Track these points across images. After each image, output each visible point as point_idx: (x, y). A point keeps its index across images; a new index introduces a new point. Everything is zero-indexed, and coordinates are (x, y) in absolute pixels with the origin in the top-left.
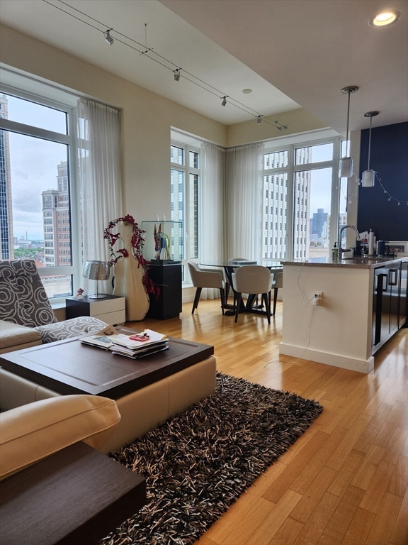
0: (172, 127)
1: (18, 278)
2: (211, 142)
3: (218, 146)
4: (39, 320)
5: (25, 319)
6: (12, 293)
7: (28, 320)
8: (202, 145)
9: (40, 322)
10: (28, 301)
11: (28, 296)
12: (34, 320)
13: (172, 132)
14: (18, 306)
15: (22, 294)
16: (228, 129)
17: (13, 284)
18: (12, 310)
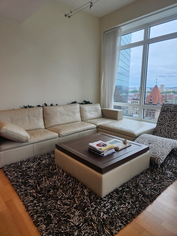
1: (175, 113)
4: (170, 135)
5: (164, 132)
6: (167, 119)
7: (165, 133)
9: (170, 136)
10: (172, 124)
11: (174, 122)
12: (168, 134)
14: (166, 125)
15: (171, 121)
17: (170, 115)
18: (161, 126)
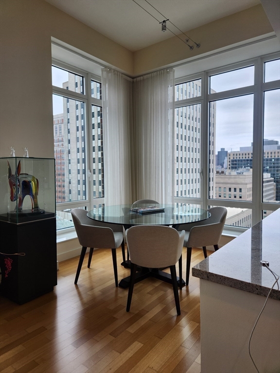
0: (53, 39)
2: (114, 67)
3: (122, 74)
8: (102, 71)
13: (53, 46)
16: (134, 54)
